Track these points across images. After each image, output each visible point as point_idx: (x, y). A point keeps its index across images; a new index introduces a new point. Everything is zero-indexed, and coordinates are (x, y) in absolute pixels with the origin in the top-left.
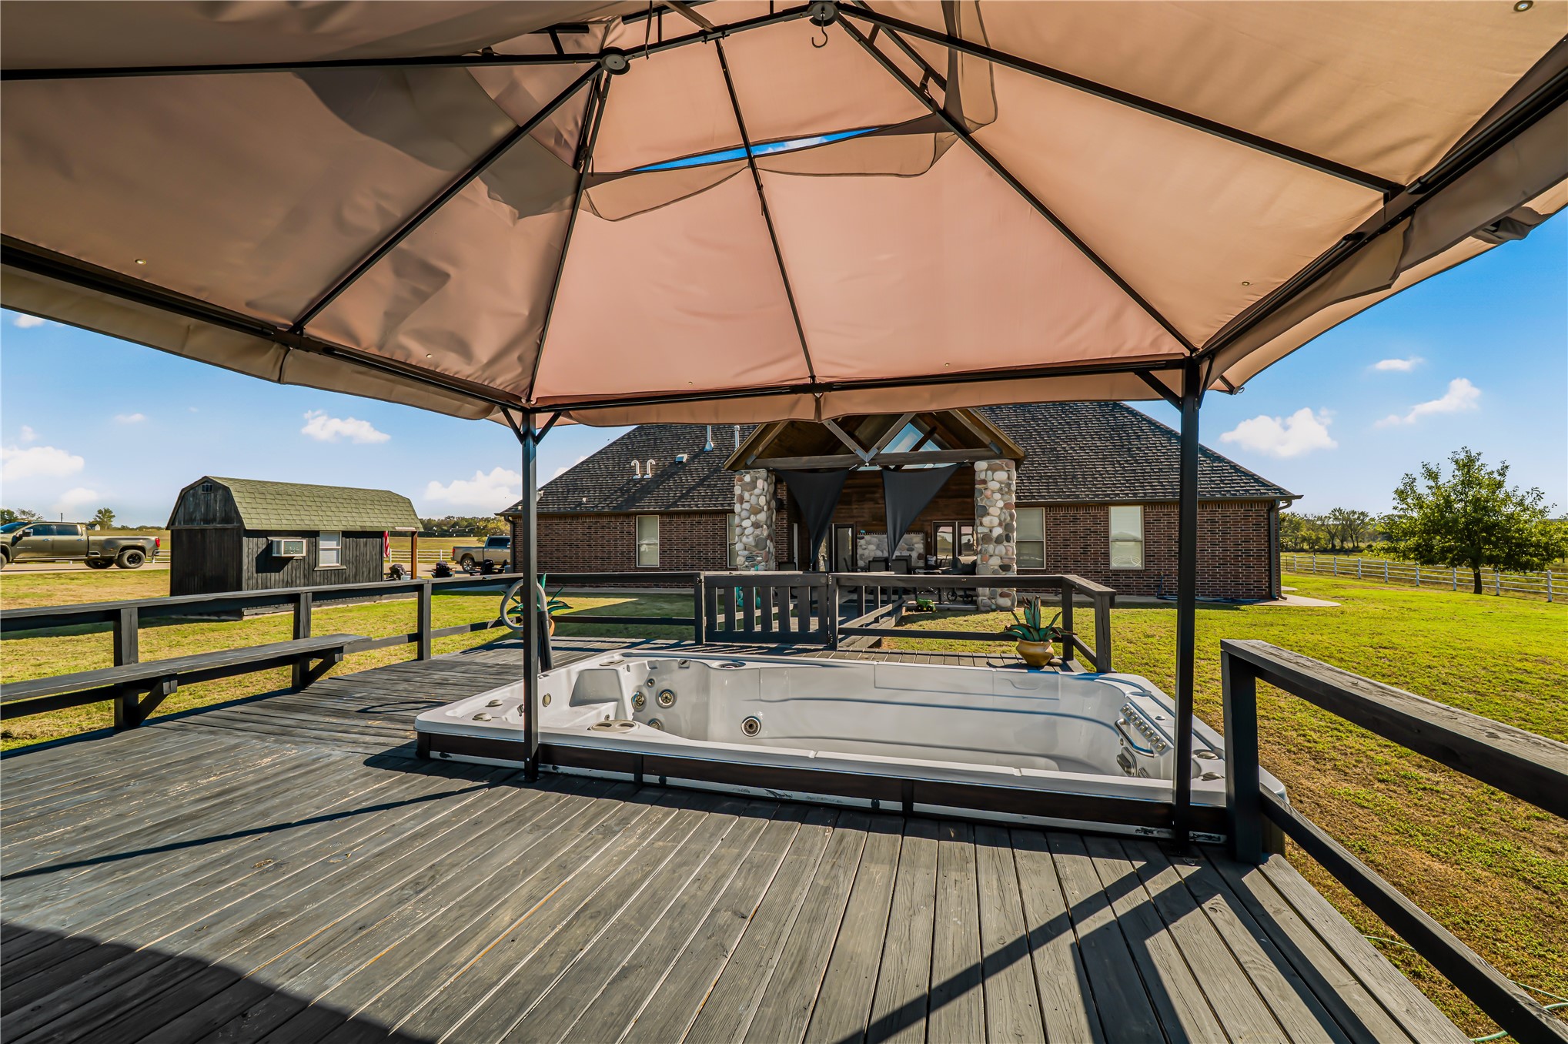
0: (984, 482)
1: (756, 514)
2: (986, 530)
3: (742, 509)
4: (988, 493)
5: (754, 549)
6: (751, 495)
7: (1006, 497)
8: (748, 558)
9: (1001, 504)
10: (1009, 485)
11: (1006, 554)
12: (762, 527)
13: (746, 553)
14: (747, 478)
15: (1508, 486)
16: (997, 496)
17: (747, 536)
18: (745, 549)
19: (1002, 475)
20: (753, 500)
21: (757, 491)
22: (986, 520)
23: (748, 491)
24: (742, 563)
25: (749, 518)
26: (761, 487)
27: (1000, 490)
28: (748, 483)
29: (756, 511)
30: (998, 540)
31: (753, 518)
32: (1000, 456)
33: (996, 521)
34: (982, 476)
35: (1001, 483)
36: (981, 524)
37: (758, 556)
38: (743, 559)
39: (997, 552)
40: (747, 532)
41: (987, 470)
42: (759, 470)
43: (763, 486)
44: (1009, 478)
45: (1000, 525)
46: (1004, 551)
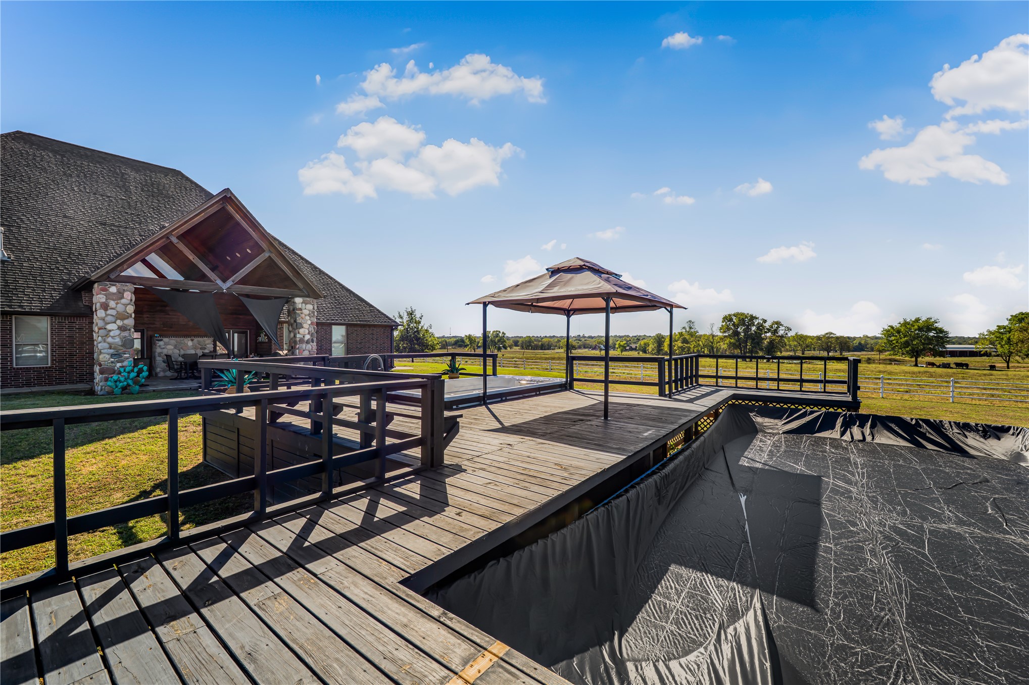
0: (301, 309)
1: (122, 319)
2: (302, 336)
3: (107, 315)
4: (303, 316)
5: (121, 348)
6: (117, 304)
7: (312, 319)
8: (112, 355)
9: (309, 322)
10: (313, 312)
11: (312, 349)
12: (130, 330)
13: (112, 351)
14: (113, 289)
15: (422, 324)
16: (308, 318)
17: (112, 337)
18: (110, 348)
19: (310, 307)
20: (120, 308)
21: (123, 301)
22: (301, 331)
23: (113, 300)
24: (107, 360)
25: (115, 322)
26: (129, 298)
27: (309, 315)
28: (114, 294)
29: (122, 316)
30: (308, 342)
31: (119, 323)
32: (308, 296)
33: (307, 331)
34: (300, 306)
35: (309, 311)
36: (299, 333)
37: (125, 354)
38: (108, 357)
39: (307, 348)
40: (112, 334)
41: (302, 303)
42: (127, 284)
43: (131, 297)
44: (313, 308)
45: (309, 333)
46: (311, 347)
